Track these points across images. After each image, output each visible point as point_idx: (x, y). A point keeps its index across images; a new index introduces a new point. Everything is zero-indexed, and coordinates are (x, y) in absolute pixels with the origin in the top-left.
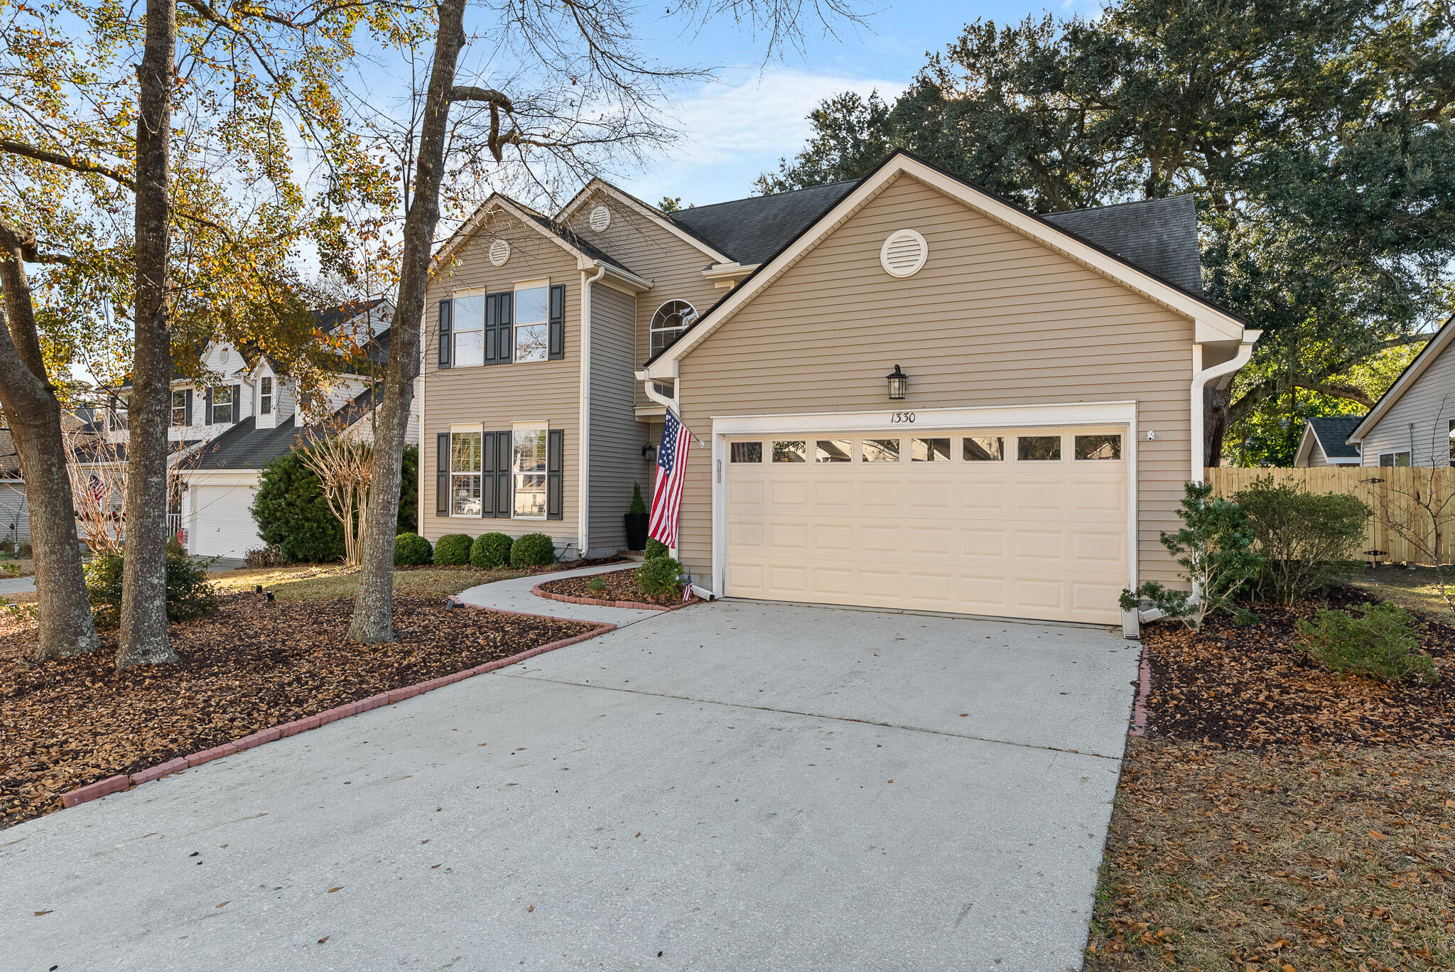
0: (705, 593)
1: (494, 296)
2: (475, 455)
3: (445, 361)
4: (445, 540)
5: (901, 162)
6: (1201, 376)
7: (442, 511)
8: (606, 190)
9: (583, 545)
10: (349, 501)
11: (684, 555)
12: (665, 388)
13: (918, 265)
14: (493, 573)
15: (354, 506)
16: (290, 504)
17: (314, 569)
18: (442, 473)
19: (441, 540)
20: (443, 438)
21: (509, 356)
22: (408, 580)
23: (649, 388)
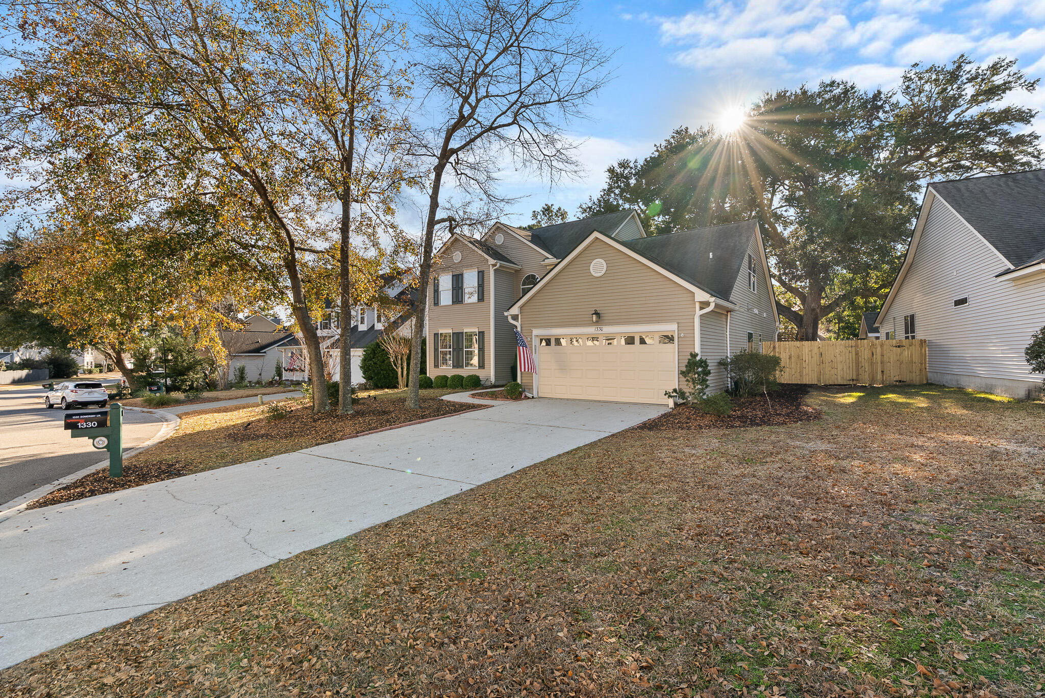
0: (530, 396)
1: (456, 275)
2: (450, 341)
3: (436, 302)
4: (437, 377)
5: (596, 234)
6: (699, 313)
7: (436, 366)
8: (502, 226)
9: (493, 379)
10: (400, 362)
11: (523, 381)
12: (515, 318)
13: (603, 272)
14: (456, 390)
15: (402, 365)
16: (375, 363)
17: (386, 390)
18: (436, 350)
19: (436, 378)
20: (436, 335)
21: (462, 301)
22: (423, 392)
23: (509, 318)
